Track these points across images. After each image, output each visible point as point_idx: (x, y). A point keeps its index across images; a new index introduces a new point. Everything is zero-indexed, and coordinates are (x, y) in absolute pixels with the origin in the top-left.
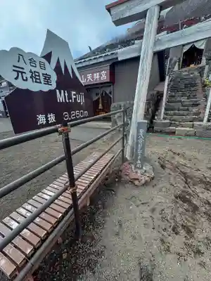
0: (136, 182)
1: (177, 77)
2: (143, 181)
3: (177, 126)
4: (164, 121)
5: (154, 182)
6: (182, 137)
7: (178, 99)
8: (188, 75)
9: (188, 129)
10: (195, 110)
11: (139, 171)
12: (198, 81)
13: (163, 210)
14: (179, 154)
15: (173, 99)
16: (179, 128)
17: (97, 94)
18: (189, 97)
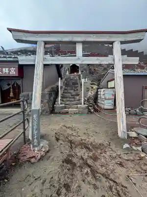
0: (33, 160)
1: (68, 79)
2: (39, 157)
3: (69, 108)
4: (61, 106)
5: (49, 154)
6: (72, 115)
7: (69, 91)
8: (74, 78)
9: (75, 110)
10: (77, 98)
11: (36, 149)
12: (78, 82)
13: (52, 178)
14: (69, 128)
15: (66, 91)
16: (70, 110)
17: (9, 85)
18: (75, 91)
